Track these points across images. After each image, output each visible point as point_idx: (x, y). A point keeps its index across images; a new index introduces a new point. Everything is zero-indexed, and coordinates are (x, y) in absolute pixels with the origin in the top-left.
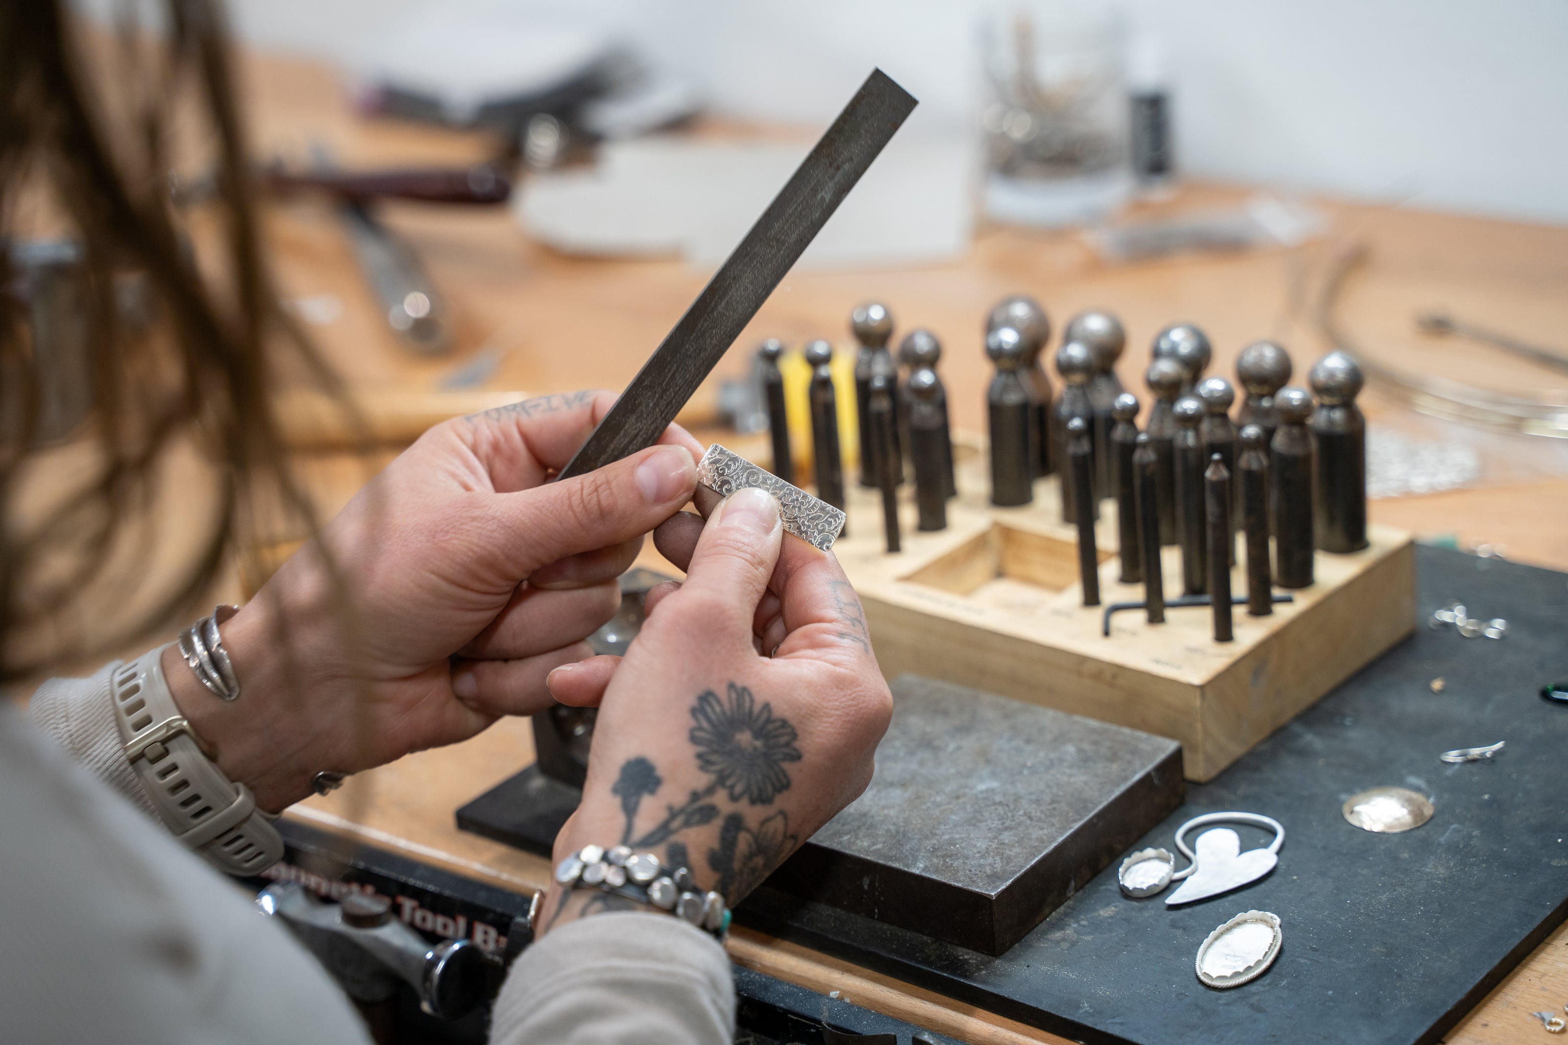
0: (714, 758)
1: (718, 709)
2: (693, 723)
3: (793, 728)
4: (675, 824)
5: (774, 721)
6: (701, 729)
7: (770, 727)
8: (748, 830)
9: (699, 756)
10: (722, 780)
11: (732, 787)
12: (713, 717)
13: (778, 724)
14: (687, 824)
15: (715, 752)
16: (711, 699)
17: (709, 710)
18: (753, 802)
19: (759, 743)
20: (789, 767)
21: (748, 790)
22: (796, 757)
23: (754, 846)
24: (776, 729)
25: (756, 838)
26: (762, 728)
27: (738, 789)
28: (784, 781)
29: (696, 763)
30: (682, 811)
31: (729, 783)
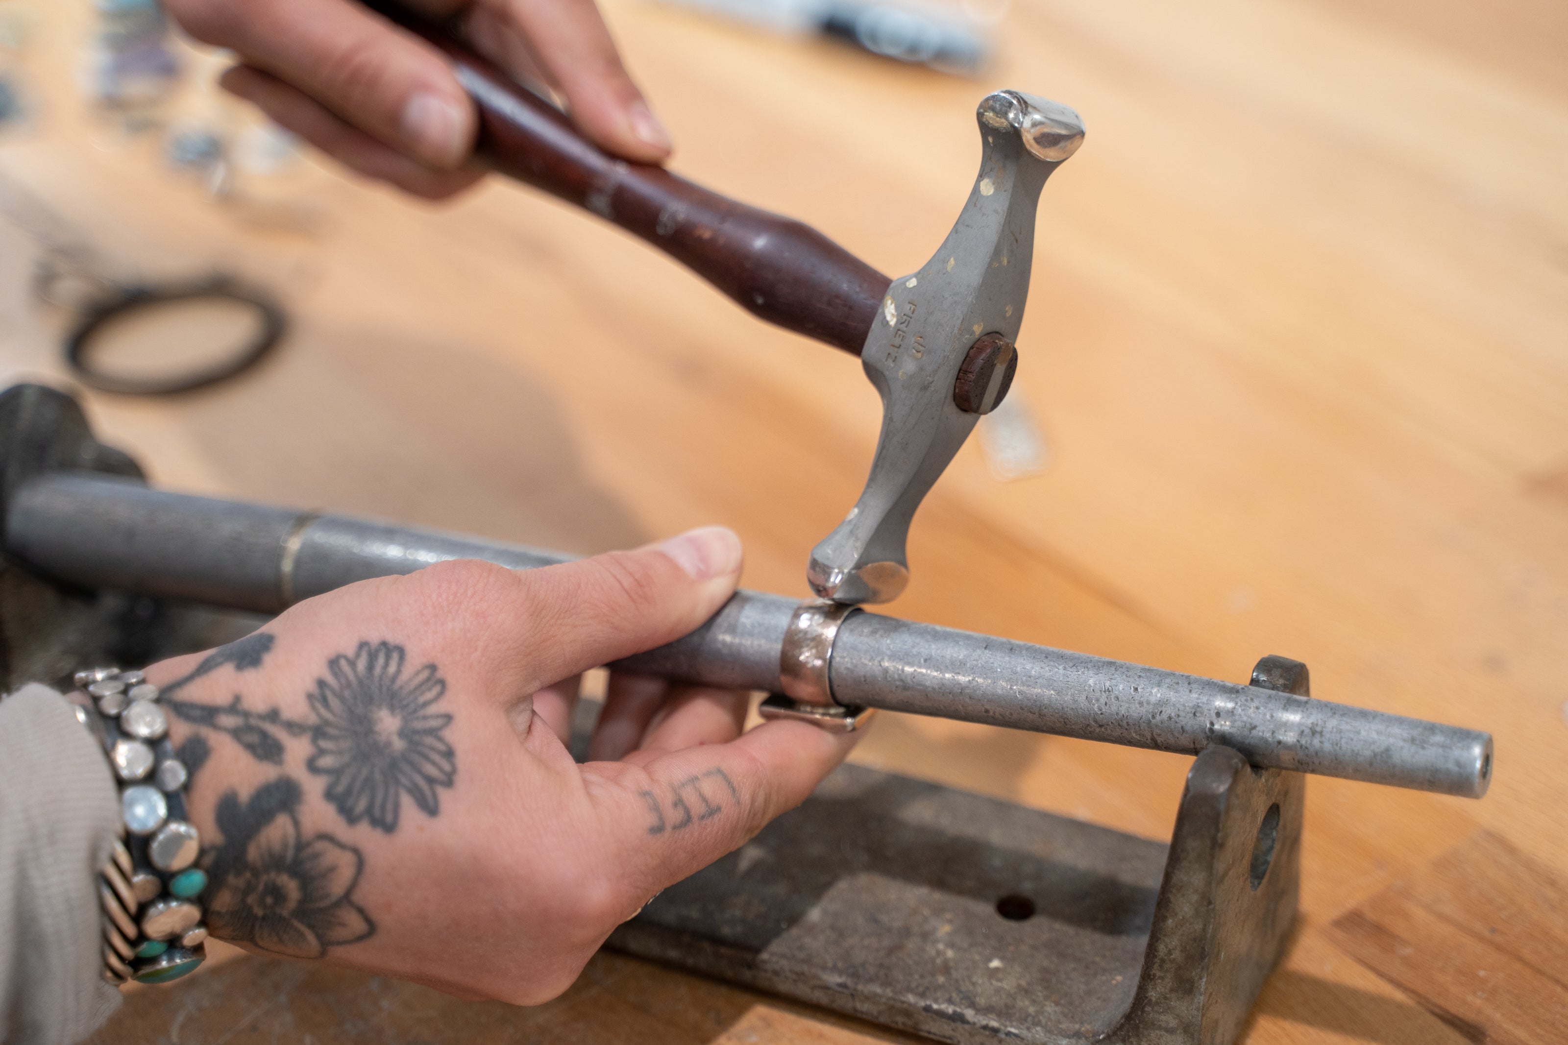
0: (334, 702)
1: (392, 669)
2: (350, 652)
3: (454, 771)
4: (228, 721)
5: (440, 739)
6: (352, 664)
7: (429, 740)
8: (296, 823)
9: (321, 684)
10: (318, 732)
11: (322, 752)
12: (378, 670)
13: (441, 747)
14: (236, 734)
15: (342, 699)
16: (395, 656)
17: (381, 660)
18: (329, 795)
19: (398, 744)
20: (408, 807)
21: (336, 773)
22: (431, 809)
23: (290, 854)
24: (433, 749)
25: (300, 846)
26: (417, 732)
27: (326, 761)
28: (389, 818)
29: (311, 686)
30: (246, 714)
31: (324, 744)
